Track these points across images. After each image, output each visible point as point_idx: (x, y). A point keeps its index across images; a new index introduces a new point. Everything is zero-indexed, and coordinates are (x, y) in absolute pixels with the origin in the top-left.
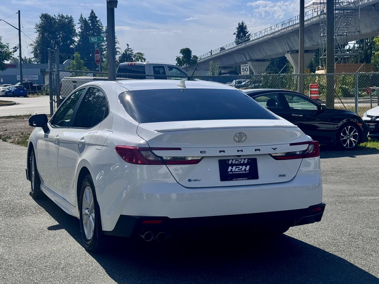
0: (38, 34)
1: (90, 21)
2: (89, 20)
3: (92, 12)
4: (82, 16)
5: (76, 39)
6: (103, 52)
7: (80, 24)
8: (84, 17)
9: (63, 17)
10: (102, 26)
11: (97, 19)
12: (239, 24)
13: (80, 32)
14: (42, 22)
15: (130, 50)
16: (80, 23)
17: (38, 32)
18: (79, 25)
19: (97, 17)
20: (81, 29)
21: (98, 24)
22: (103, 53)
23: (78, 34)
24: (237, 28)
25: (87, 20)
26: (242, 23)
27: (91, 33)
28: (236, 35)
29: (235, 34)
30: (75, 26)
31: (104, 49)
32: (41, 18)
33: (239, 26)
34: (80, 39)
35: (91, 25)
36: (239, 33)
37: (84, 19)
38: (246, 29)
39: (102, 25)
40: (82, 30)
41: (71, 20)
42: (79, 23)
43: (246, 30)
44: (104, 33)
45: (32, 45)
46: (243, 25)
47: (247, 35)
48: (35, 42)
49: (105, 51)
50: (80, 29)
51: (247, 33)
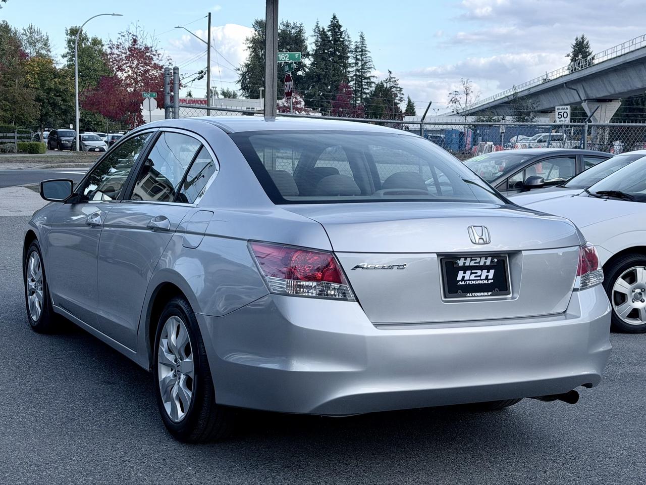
0: (248, 52)
1: (329, 33)
2: (328, 31)
3: (334, 17)
4: (318, 24)
5: (308, 62)
6: (349, 82)
7: (315, 38)
8: (321, 26)
9: (287, 26)
10: (349, 41)
11: (342, 29)
12: (577, 39)
13: (314, 50)
14: (255, 34)
15: (393, 80)
16: (315, 36)
17: (248, 50)
18: (313, 39)
19: (340, 26)
20: (316, 45)
21: (342, 37)
22: (349, 85)
23: (311, 53)
24: (574, 46)
25: (325, 30)
26: (583, 38)
27: (331, 51)
28: (571, 58)
29: (568, 55)
30: (307, 40)
31: (351, 77)
32: (254, 26)
33: (576, 44)
34: (314, 61)
35: (331, 38)
36: (576, 55)
37: (321, 30)
38: (588, 48)
39: (350, 39)
40: (317, 47)
41: (300, 31)
42: (312, 36)
43: (587, 50)
44: (352, 51)
45: (239, 70)
46: (583, 42)
47: (589, 58)
48: (243, 65)
49: (351, 81)
50: (314, 44)
51: (590, 54)
